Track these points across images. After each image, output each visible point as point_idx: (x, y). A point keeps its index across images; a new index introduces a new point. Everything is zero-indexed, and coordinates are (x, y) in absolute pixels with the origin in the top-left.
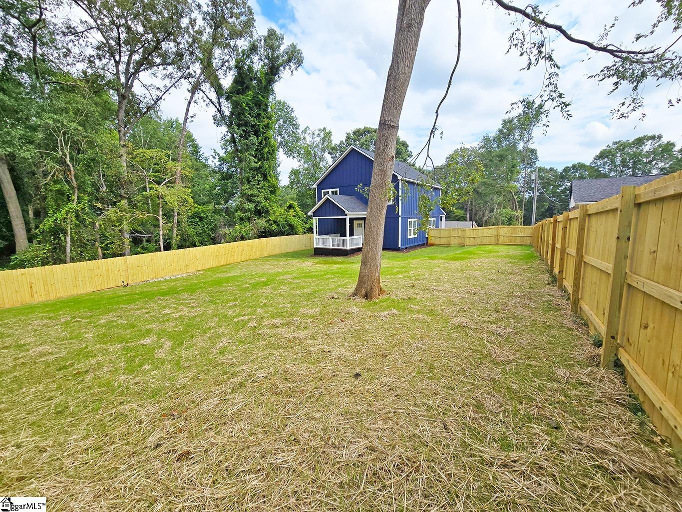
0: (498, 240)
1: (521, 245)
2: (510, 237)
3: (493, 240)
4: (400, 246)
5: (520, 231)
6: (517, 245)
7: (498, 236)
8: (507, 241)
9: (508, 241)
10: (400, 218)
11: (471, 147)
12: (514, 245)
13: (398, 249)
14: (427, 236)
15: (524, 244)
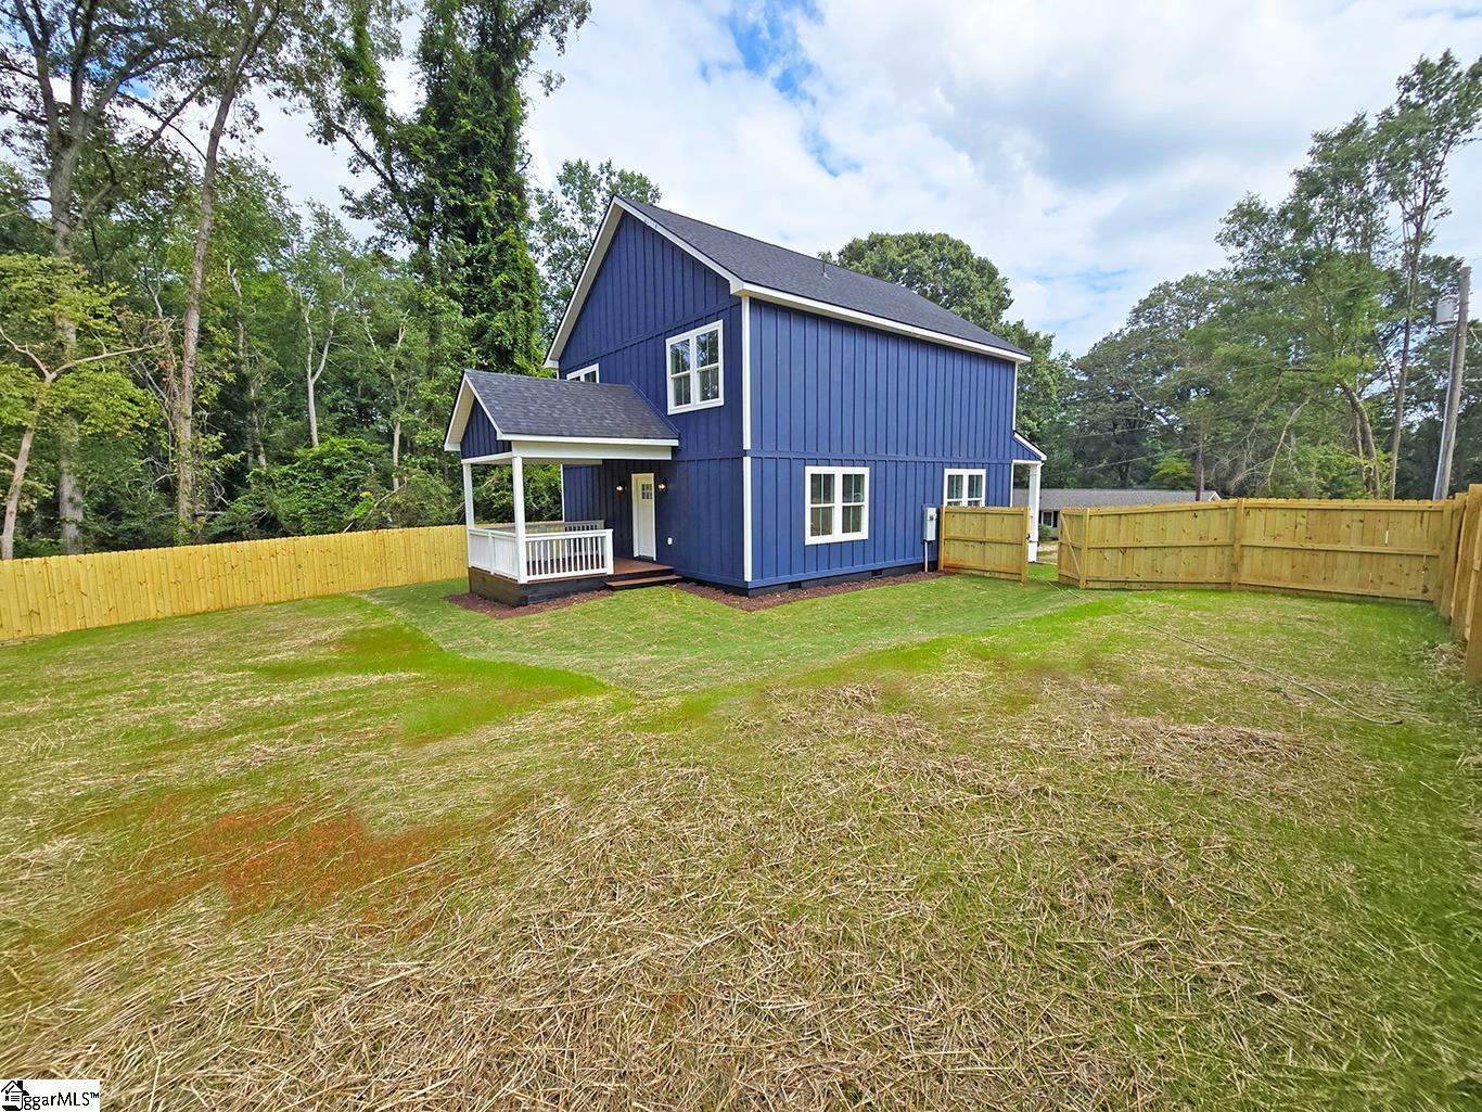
0: (1235, 567)
1: (1360, 599)
2: (1299, 556)
3: (1212, 566)
4: (748, 577)
5: (1356, 527)
6: (1341, 598)
7: (1233, 548)
8: (1282, 571)
9: (1286, 571)
10: (747, 461)
11: (1210, 272)
12: (1326, 596)
13: (742, 590)
14: (931, 535)
15: (1384, 590)
